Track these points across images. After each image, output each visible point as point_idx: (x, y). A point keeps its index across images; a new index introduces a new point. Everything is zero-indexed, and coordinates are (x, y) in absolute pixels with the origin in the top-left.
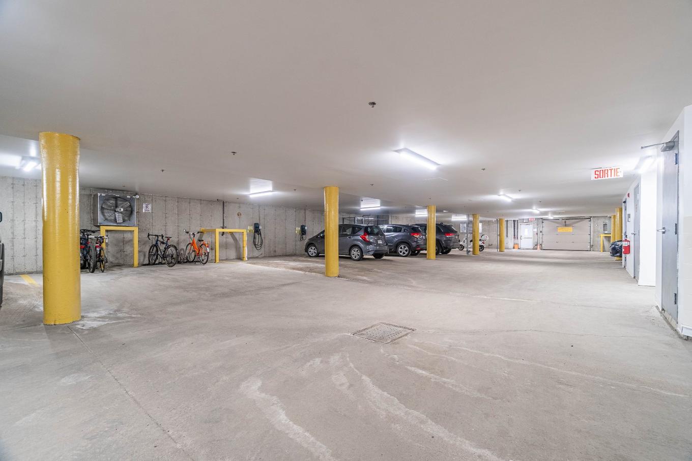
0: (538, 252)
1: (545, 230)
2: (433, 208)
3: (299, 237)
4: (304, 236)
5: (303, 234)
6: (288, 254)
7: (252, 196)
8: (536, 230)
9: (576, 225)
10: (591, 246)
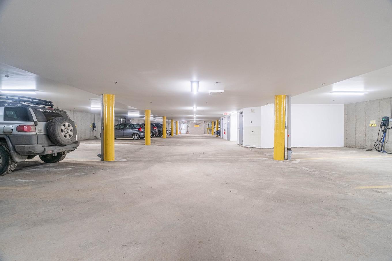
0: (188, 135)
1: (190, 126)
2: (165, 118)
3: (92, 129)
4: (95, 129)
5: (94, 128)
6: (87, 139)
7: (92, 109)
8: (187, 126)
9: (200, 124)
10: (205, 132)
